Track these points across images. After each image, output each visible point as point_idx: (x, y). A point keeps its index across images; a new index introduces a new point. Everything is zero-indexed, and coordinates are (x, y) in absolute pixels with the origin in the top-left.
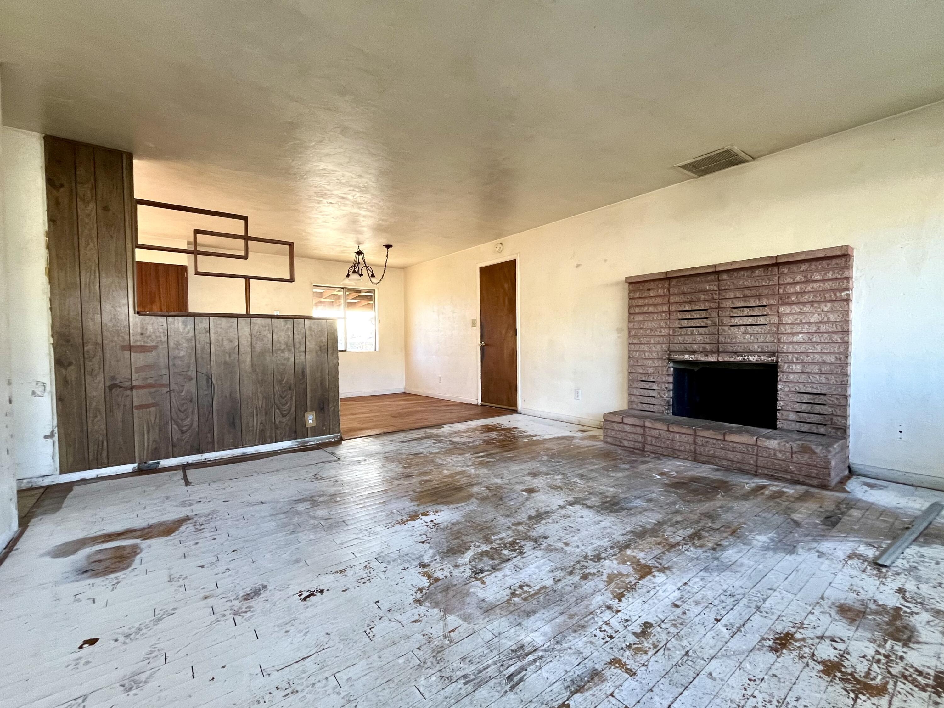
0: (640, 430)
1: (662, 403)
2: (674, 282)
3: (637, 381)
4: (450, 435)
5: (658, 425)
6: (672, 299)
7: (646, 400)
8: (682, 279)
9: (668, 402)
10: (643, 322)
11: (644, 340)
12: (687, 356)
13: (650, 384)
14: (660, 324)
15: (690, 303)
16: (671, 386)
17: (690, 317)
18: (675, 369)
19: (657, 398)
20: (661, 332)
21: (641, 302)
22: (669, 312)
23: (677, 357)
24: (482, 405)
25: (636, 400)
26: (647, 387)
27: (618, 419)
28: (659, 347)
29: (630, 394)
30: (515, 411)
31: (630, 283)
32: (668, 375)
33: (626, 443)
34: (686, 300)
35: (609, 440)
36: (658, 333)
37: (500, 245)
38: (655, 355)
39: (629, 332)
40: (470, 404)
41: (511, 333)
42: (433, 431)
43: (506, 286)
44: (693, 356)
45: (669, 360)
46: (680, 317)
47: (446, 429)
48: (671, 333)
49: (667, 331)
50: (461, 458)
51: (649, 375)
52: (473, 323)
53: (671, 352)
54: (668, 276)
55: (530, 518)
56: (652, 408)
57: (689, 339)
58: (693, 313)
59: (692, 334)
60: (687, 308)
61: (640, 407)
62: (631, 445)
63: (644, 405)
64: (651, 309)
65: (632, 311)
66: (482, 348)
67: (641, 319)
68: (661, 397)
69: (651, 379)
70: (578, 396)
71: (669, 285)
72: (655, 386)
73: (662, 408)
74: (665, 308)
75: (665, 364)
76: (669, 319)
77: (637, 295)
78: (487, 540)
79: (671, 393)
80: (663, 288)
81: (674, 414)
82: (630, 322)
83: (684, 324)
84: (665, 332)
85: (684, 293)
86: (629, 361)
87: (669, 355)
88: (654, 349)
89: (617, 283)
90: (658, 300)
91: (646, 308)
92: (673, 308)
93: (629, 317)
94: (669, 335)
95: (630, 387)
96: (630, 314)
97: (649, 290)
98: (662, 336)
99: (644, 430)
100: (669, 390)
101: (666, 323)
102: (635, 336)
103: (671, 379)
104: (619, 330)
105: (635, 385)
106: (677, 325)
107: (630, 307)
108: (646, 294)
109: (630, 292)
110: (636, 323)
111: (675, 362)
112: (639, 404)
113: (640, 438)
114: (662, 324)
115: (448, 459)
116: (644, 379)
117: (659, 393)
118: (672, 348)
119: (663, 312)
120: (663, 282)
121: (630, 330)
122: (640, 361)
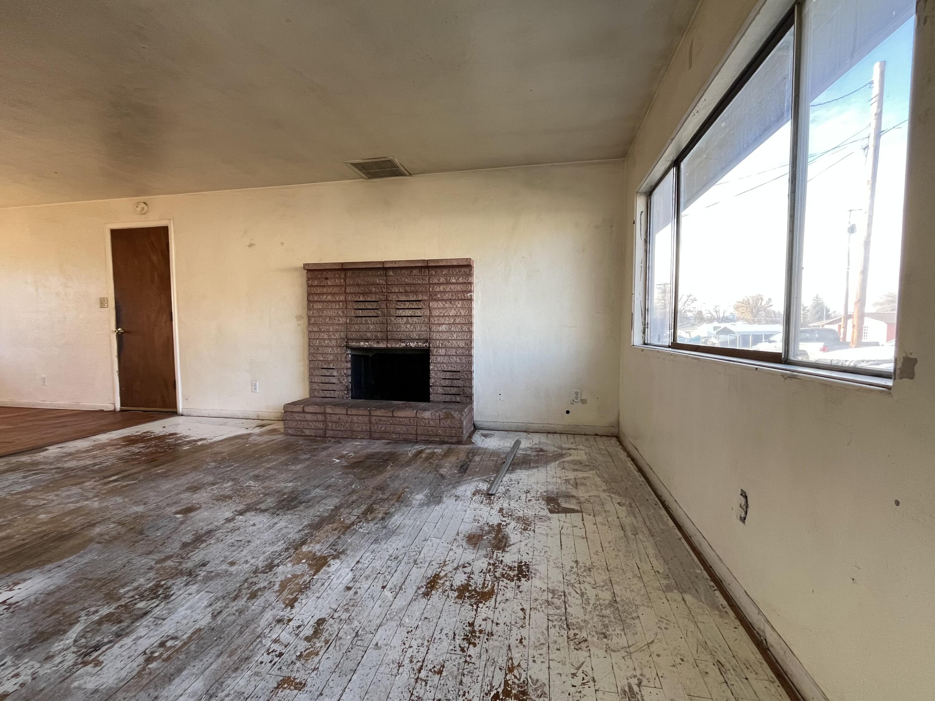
0: (320, 417)
1: (342, 388)
2: (349, 273)
3: (318, 368)
4: (59, 459)
5: (338, 410)
6: (348, 290)
7: (327, 387)
8: (356, 272)
9: (347, 387)
10: (322, 310)
11: (324, 328)
12: (362, 343)
13: (330, 371)
14: (338, 313)
15: (363, 294)
16: (349, 372)
17: (364, 307)
18: (352, 355)
19: (337, 384)
20: (339, 320)
21: (319, 290)
22: (346, 301)
23: (354, 344)
24: (122, 411)
25: (317, 388)
26: (328, 374)
27: (299, 409)
28: (337, 335)
29: (311, 382)
30: (175, 413)
31: (309, 271)
32: (347, 362)
33: (307, 432)
34: (360, 291)
35: (290, 431)
36: (336, 322)
38: (334, 343)
39: (309, 320)
41: (165, 317)
42: (25, 459)
43: (155, 258)
44: (367, 344)
45: (347, 347)
46: (356, 307)
47: (53, 451)
48: (348, 321)
49: (344, 319)
50: (75, 490)
51: (329, 362)
52: (103, 303)
53: (348, 339)
54: (344, 267)
55: (185, 545)
56: (333, 394)
57: (364, 328)
58: (367, 304)
59: (366, 323)
60: (361, 299)
61: (322, 394)
62: (312, 433)
63: (325, 392)
64: (329, 298)
65: (311, 298)
66: (120, 337)
67: (321, 307)
68: (341, 382)
69: (331, 366)
70: (255, 389)
71: (345, 276)
72: (335, 373)
73: (341, 394)
74: (342, 298)
75: (344, 351)
76: (346, 308)
77: (316, 283)
78: (111, 597)
79: (350, 378)
80: (340, 278)
81: (353, 397)
82: (309, 309)
83: (360, 313)
84: (342, 320)
85: (358, 285)
86: (309, 350)
87: (347, 342)
88: (333, 337)
89: (296, 269)
90: (335, 290)
91: (325, 297)
92: (350, 298)
93: (308, 305)
94: (347, 323)
95: (311, 375)
96: (309, 301)
97: (327, 279)
98: (340, 324)
99: (325, 417)
100: (347, 376)
101: (343, 312)
102: (314, 324)
103: (349, 365)
104: (299, 318)
105: (317, 372)
106: (353, 314)
107: (309, 294)
108: (324, 283)
109: (308, 279)
110: (315, 311)
111: (352, 349)
112: (321, 391)
113: (321, 425)
114: (340, 312)
115: (51, 496)
116: (324, 366)
117: (339, 379)
118: (350, 336)
119: (341, 301)
120: (340, 272)
121: (309, 318)
122: (321, 349)
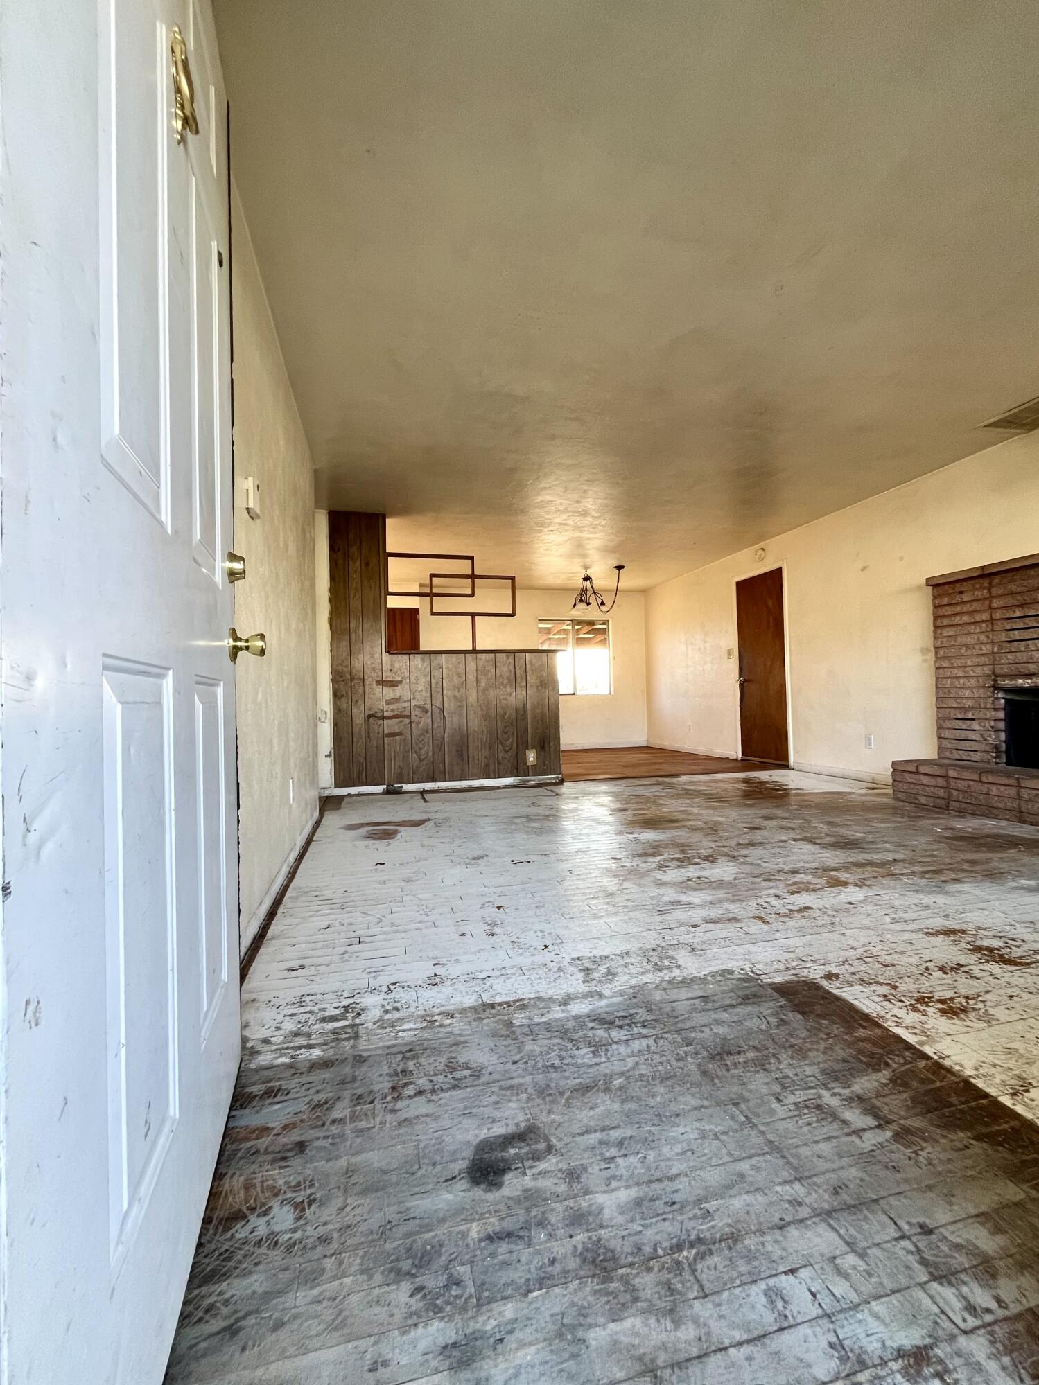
0: (941, 782)
1: (988, 748)
2: (997, 580)
3: (950, 719)
5: (966, 775)
6: (995, 604)
7: (964, 745)
8: (1008, 575)
9: (996, 747)
10: (956, 636)
11: (957, 662)
12: (1020, 681)
13: (969, 722)
14: (978, 639)
15: (1021, 606)
16: (1002, 725)
17: (1022, 626)
18: (1007, 701)
19: (979, 742)
20: (981, 649)
21: (949, 610)
22: (992, 620)
23: (1006, 683)
24: (742, 760)
25: (949, 746)
26: (964, 727)
27: (911, 768)
28: (979, 671)
29: (940, 738)
30: (786, 767)
31: (935, 586)
32: (995, 709)
33: (923, 800)
34: (1015, 603)
35: (900, 796)
36: (976, 652)
37: (761, 552)
38: (973, 682)
39: (936, 652)
40: (727, 758)
41: (778, 663)
42: (667, 780)
43: (770, 603)
44: (1029, 681)
45: (996, 688)
46: (1008, 628)
47: (684, 778)
48: (996, 649)
49: (989, 647)
51: (966, 710)
52: (730, 652)
53: (997, 676)
54: (986, 572)
56: (974, 756)
57: (1022, 657)
58: (1027, 620)
59: (1027, 650)
60: (1018, 614)
61: (956, 755)
62: (930, 802)
63: (961, 752)
64: (966, 619)
65: (939, 623)
66: (742, 686)
67: (952, 633)
68: (986, 740)
69: (970, 716)
70: (870, 744)
71: (990, 583)
72: (976, 726)
73: (986, 756)
74: (985, 616)
75: (989, 694)
76: (992, 630)
77: (945, 601)
79: (1003, 736)
80: (982, 588)
81: (1008, 763)
82: (936, 638)
83: (1016, 635)
84: (985, 649)
85: (1012, 594)
86: (937, 693)
87: (995, 680)
88: (972, 674)
89: (919, 588)
90: (976, 606)
91: (958, 618)
92: (998, 615)
93: (935, 632)
94: (993, 653)
95: (940, 728)
96: (936, 627)
97: (961, 593)
98: (983, 655)
99: (948, 782)
100: (997, 731)
101: (988, 637)
102: (943, 658)
103: (1001, 715)
104: (924, 651)
105: (948, 724)
106: (1003, 637)
107: (936, 618)
108: (958, 599)
109: (935, 598)
110: (945, 640)
111: (1007, 690)
112: (954, 751)
113: (941, 793)
114: (983, 638)
116: (959, 716)
117: (982, 735)
118: (998, 672)
119: (983, 621)
120: (981, 581)
121: (937, 648)
122: (953, 691)
